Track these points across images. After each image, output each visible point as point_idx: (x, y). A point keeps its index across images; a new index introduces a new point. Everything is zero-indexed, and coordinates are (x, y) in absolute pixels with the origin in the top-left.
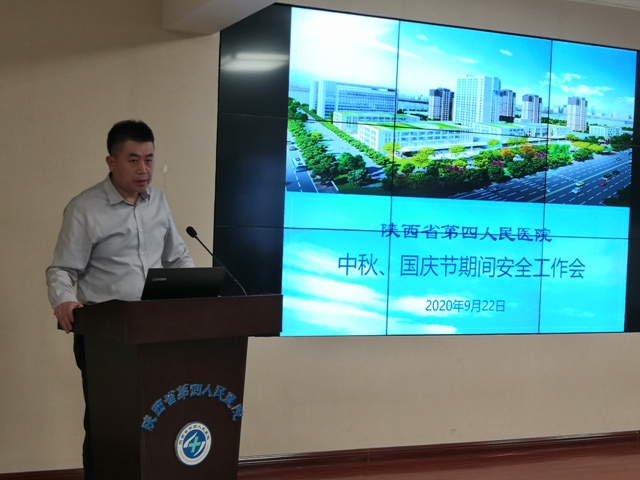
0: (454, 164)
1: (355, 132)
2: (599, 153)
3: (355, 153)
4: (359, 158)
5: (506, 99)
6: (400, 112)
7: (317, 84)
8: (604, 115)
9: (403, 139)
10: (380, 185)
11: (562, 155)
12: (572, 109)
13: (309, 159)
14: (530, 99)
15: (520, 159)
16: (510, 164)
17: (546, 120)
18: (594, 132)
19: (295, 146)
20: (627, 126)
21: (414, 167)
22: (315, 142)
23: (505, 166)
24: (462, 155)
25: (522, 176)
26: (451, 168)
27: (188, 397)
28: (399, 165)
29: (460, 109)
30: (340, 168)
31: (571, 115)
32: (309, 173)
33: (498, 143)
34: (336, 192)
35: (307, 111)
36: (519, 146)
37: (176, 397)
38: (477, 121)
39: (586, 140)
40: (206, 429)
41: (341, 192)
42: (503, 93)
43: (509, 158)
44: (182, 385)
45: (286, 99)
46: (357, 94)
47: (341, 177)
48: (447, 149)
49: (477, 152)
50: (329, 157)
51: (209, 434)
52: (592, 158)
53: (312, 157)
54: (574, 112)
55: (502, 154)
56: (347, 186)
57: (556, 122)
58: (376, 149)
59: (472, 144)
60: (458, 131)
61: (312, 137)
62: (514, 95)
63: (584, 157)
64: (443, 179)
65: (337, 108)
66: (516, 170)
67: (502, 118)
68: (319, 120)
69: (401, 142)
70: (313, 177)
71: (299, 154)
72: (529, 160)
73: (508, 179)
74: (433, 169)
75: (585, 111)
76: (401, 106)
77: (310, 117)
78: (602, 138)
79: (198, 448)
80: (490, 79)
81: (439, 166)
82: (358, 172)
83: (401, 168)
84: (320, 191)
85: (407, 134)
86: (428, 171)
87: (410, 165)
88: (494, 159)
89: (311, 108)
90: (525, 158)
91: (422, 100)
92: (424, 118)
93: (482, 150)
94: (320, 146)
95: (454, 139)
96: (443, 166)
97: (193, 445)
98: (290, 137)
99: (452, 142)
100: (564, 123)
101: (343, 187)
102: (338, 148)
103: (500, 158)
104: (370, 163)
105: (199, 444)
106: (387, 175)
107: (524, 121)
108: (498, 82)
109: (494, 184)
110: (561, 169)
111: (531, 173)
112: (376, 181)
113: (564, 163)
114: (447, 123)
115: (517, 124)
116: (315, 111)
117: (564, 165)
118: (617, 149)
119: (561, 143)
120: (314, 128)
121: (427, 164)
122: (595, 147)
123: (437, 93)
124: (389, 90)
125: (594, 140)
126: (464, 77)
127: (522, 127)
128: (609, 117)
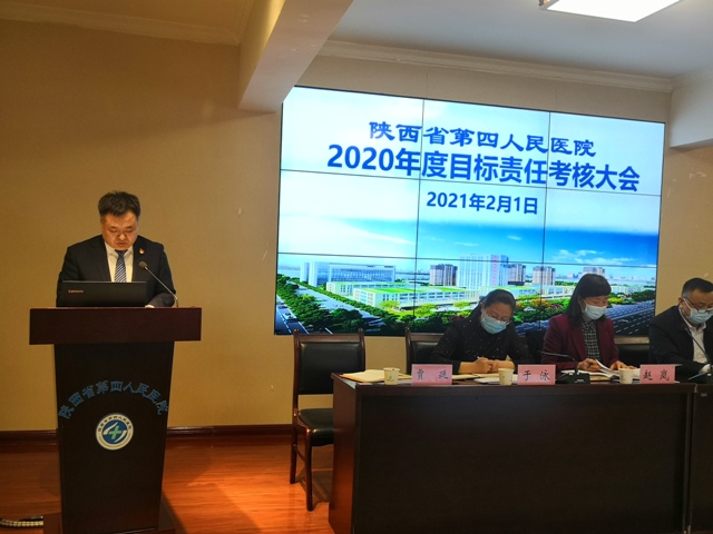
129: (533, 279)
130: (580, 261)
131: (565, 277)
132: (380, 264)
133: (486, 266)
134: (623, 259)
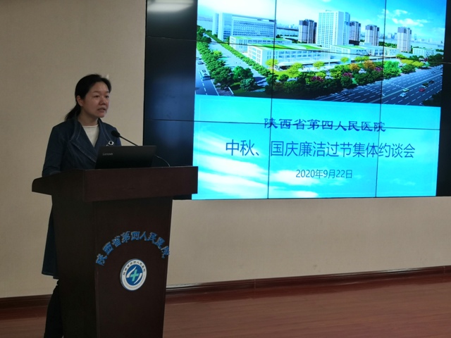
0: (317, 75)
1: (246, 51)
2: (420, 68)
3: (246, 66)
4: (249, 70)
5: (354, 28)
6: (278, 37)
7: (218, 16)
8: (423, 40)
9: (280, 57)
10: (264, 90)
11: (393, 69)
12: (401, 36)
13: (212, 71)
14: (371, 28)
15: (364, 72)
16: (356, 75)
17: (382, 44)
18: (416, 52)
19: (202, 61)
20: (440, 49)
21: (287, 78)
22: (216, 58)
23: (353, 77)
24: (322, 69)
25: (365, 84)
26: (314, 78)
27: (129, 241)
28: (277, 76)
29: (321, 35)
30: (234, 77)
31: (400, 40)
32: (212, 81)
33: (348, 60)
34: (232, 95)
35: (210, 35)
36: (363, 62)
37: (121, 240)
38: (333, 44)
39: (410, 59)
40: (143, 264)
41: (235, 95)
42: (352, 24)
43: (356, 71)
44: (125, 232)
45: (195, 27)
46: (246, 23)
47: (235, 84)
48: (312, 64)
49: (333, 67)
50: (227, 70)
51: (145, 268)
52: (415, 71)
53: (214, 70)
54: (402, 38)
55: (351, 68)
56: (240, 91)
57: (389, 45)
58: (261, 64)
59: (329, 60)
60: (320, 51)
61: (214, 55)
62: (360, 25)
63: (408, 70)
64: (308, 86)
65: (232, 33)
66: (361, 80)
67: (351, 42)
68: (220, 42)
69: (278, 59)
70: (215, 84)
71: (204, 67)
72: (370, 72)
73: (355, 86)
74: (302, 78)
75: (410, 38)
76: (279, 32)
77: (213, 40)
78: (422, 57)
79: (137, 278)
80: (343, 13)
81: (306, 76)
82: (247, 81)
83: (278, 78)
84: (220, 95)
85: (283, 53)
86: (298, 80)
87: (285, 75)
88: (345, 72)
89: (213, 33)
90: (367, 71)
91: (294, 28)
92: (295, 41)
93: (336, 65)
94: (220, 61)
95: (317, 57)
96: (309, 77)
97: (133, 276)
98: (198, 54)
99: (315, 59)
100: (395, 46)
101: (237, 91)
102: (233, 63)
103: (349, 71)
104: (256, 74)
105: (137, 275)
106: (269, 83)
107: (367, 44)
108: (348, 15)
109: (345, 90)
110: (393, 79)
111: (371, 83)
112: (261, 87)
113: (395, 75)
114: (312, 45)
115: (362, 46)
116: (216, 36)
117: (394, 76)
118: (432, 65)
119: (393, 61)
120: (216, 48)
121: (297, 75)
122: (417, 63)
123: (305, 23)
124: (271, 21)
125: (416, 59)
126: (324, 11)
127: (365, 48)
128: (427, 42)
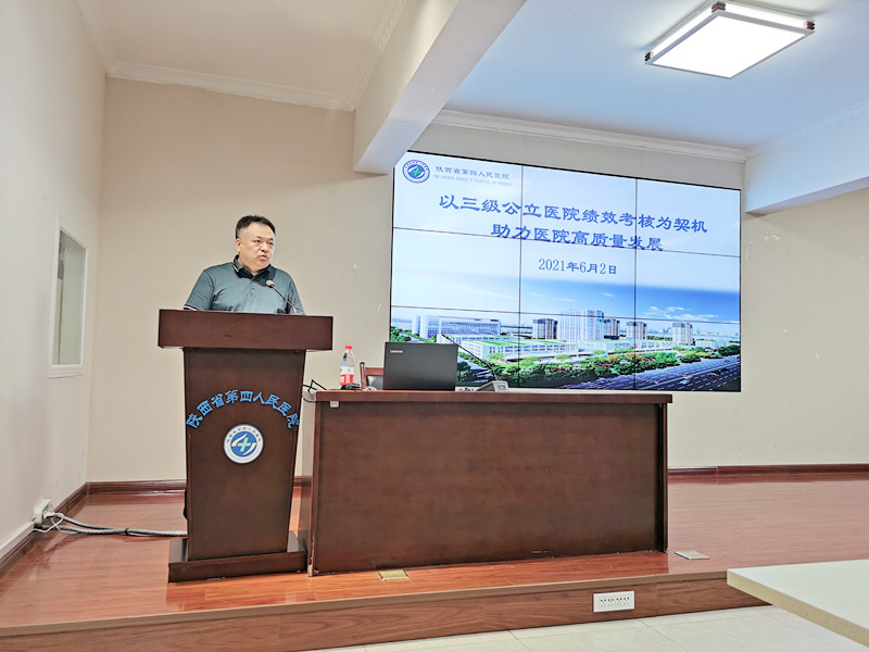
129: (627, 334)
130: (669, 317)
131: (656, 332)
132: (486, 318)
133: (584, 321)
134: (708, 316)
